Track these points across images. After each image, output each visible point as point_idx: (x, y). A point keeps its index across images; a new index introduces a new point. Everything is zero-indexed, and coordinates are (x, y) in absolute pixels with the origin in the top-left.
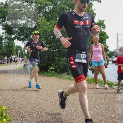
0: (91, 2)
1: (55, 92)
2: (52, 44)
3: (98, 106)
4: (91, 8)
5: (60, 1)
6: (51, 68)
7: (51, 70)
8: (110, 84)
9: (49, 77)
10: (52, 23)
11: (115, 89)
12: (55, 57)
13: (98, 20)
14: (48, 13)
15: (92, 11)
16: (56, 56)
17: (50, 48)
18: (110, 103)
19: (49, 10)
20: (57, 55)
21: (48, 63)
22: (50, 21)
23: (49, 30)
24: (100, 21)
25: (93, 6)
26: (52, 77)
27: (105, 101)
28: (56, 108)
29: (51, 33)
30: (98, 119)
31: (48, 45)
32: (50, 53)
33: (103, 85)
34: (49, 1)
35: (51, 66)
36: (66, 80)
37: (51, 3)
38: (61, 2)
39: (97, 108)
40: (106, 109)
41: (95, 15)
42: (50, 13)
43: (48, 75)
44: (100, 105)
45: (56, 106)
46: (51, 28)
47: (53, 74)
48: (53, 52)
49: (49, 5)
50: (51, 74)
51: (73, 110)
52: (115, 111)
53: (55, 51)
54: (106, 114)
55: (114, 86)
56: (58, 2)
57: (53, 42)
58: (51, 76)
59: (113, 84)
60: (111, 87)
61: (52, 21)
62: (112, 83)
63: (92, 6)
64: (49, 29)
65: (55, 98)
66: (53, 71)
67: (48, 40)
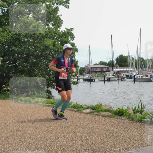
0: (57, 6)
1: (9, 119)
2: (7, 57)
3: (63, 135)
4: (57, 13)
5: (17, 2)
6: (5, 87)
7: (5, 91)
8: (79, 108)
9: (2, 100)
10: (7, 30)
11: (85, 113)
12: (11, 73)
13: (66, 28)
14: (2, 17)
15: (58, 16)
16: (13, 73)
17: (4, 63)
18: (78, 130)
19: (3, 13)
20: (14, 71)
21: (1, 81)
22: (4, 27)
23: (2, 39)
24: (67, 29)
25: (59, 11)
26: (7, 100)
27: (72, 128)
28: (9, 142)
29: (4, 43)
30: (62, 152)
31: (1, 58)
32: (3, 69)
33: (70, 108)
34: (2, 1)
35: (6, 85)
36: (24, 103)
37: (5, 3)
38: (19, 3)
39: (61, 138)
40: (72, 139)
41: (62, 23)
42: (4, 17)
43: (1, 97)
44: (66, 134)
45: (8, 138)
46: (5, 36)
47: (7, 96)
48: (8, 67)
49: (3, 7)
50: (5, 95)
51: (30, 143)
52: (83, 141)
53: (10, 65)
54: (72, 146)
55: (84, 109)
56: (15, 3)
57: (8, 54)
58: (4, 99)
59: (82, 108)
60: (80, 111)
61: (6, 27)
62: (81, 106)
63: (57, 11)
64: (1, 37)
65: (8, 127)
66: (7, 92)
67: (1, 52)
